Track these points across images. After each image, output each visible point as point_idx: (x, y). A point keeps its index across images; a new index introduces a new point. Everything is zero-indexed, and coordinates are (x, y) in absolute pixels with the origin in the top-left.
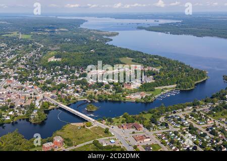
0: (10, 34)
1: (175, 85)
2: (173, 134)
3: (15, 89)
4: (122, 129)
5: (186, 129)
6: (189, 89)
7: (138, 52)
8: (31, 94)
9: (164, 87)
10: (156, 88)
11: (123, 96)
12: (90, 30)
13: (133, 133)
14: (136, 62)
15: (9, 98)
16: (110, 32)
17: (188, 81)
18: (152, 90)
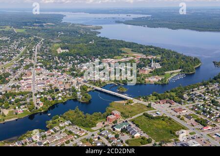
0: (4, 28)
1: (180, 70)
2: (202, 107)
3: (48, 76)
4: (159, 104)
5: (210, 102)
6: (191, 73)
7: (133, 43)
8: (65, 80)
9: (172, 72)
10: (166, 72)
11: (143, 80)
12: (74, 24)
13: (170, 107)
14: (135, 51)
15: (48, 83)
16: (94, 26)
17: (189, 66)
18: (163, 74)
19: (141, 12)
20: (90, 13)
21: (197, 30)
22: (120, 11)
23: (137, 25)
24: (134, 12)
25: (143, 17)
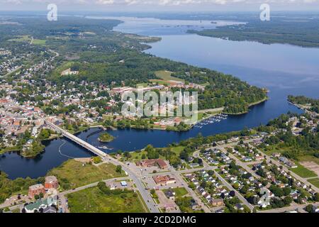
0: (19, 38)
1: (223, 109)
2: (207, 175)
3: (10, 111)
4: (140, 166)
5: (225, 168)
6: (240, 113)
8: (29, 119)
9: (208, 111)
11: (151, 123)
12: (124, 34)
13: (154, 172)
14: (176, 77)
16: (151, 37)
17: (240, 103)
19: (236, 17)
20: (162, 19)
21: (299, 45)
22: (207, 16)
23: (214, 37)
24: (225, 17)
25: (233, 26)
